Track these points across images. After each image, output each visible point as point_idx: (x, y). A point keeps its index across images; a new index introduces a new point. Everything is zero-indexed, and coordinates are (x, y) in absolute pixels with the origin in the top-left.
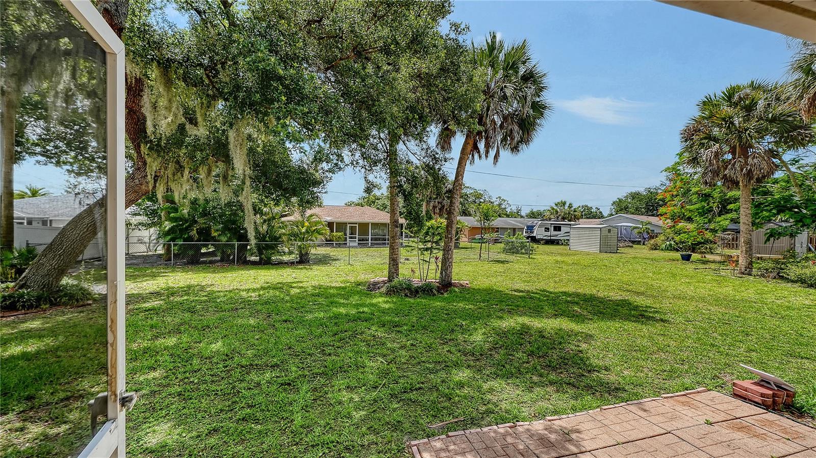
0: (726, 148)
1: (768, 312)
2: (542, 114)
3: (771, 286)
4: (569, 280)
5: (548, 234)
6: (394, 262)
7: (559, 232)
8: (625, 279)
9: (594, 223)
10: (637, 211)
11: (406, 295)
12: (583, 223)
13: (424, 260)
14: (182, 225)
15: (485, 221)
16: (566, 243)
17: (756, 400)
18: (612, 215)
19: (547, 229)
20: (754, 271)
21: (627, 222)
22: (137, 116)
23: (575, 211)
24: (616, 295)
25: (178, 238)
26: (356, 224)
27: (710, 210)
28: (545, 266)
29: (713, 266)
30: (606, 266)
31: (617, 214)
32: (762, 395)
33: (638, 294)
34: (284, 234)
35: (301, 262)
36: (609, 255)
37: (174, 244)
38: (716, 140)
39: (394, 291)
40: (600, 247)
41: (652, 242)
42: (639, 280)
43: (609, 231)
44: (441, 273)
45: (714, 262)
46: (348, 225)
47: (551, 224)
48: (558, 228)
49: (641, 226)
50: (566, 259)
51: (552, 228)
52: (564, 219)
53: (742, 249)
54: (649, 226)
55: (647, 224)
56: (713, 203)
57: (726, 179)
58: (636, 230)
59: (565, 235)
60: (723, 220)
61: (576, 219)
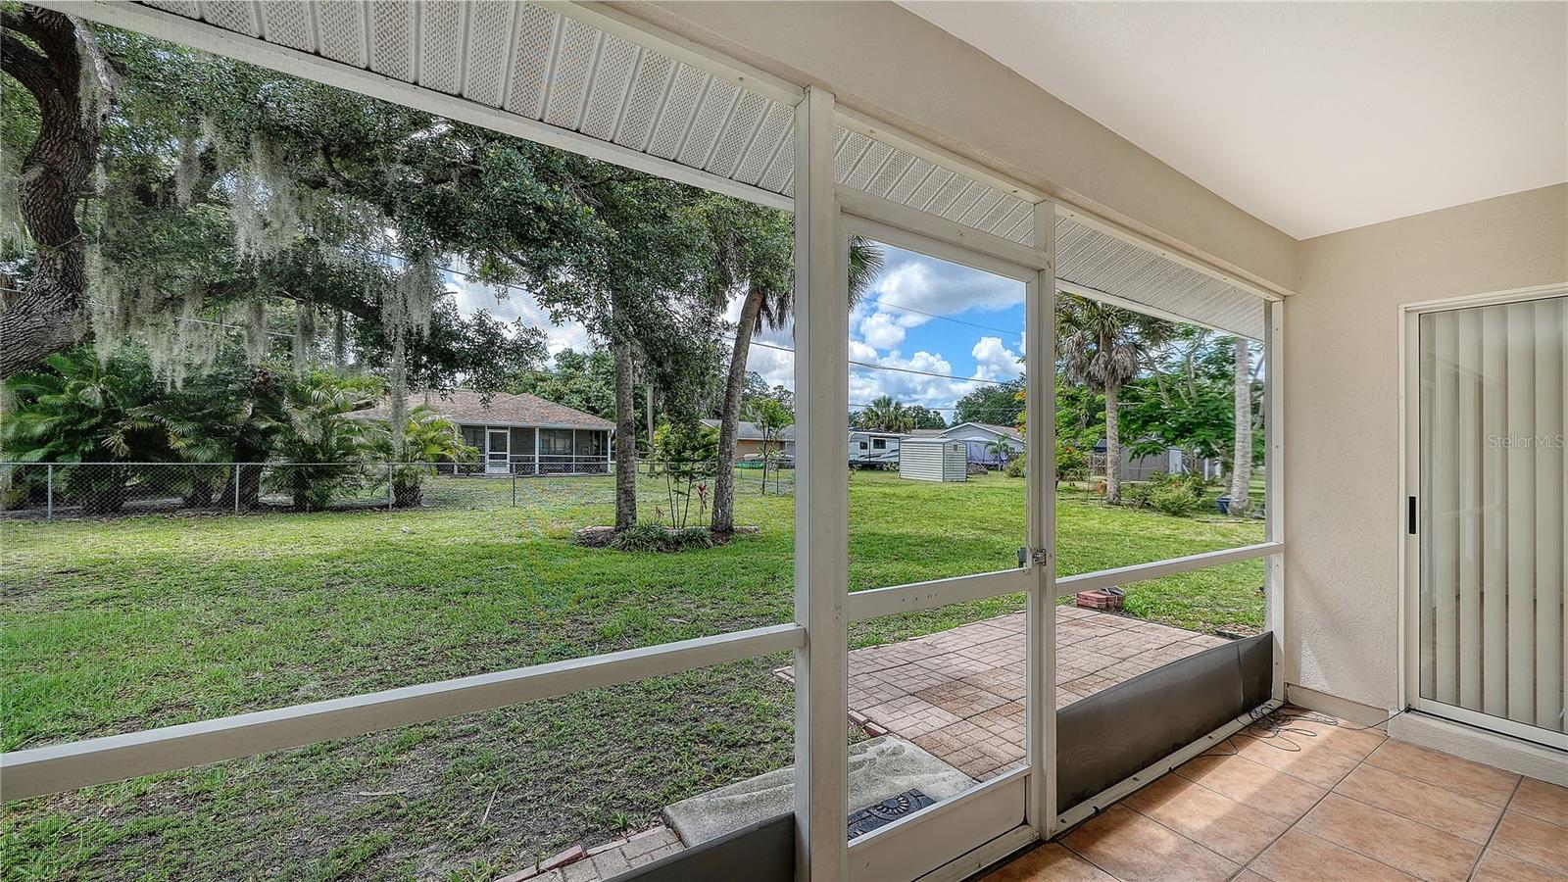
0: (1090, 337)
1: (1129, 544)
2: (864, 267)
3: (1137, 516)
4: (905, 520)
5: (866, 452)
6: (626, 496)
7: (883, 451)
8: (979, 514)
9: (934, 437)
10: (991, 420)
11: (659, 549)
12: (917, 436)
13: (679, 493)
14: (80, 421)
15: (771, 428)
16: (894, 468)
17: (1094, 606)
18: (956, 424)
19: (864, 446)
20: (1124, 500)
21: (980, 437)
22: (63, 182)
23: (904, 416)
24: (969, 534)
25: (62, 453)
26: (506, 428)
27: (1076, 419)
28: (868, 501)
29: (1080, 495)
30: (954, 499)
31: (964, 422)
32: (1098, 600)
33: (994, 532)
34: (362, 446)
35: (401, 504)
36: (956, 485)
37: (54, 467)
38: (1078, 325)
39: (635, 544)
40: (944, 473)
41: (1012, 466)
42: (996, 516)
43: (956, 447)
44: (715, 512)
45: (1083, 491)
46: (488, 432)
47: (871, 437)
48: (880, 444)
49: (998, 442)
50: (898, 491)
51: (872, 443)
52: (889, 428)
53: (1110, 471)
54: (1006, 441)
55: (1004, 438)
56: (1080, 410)
57: (1090, 377)
58: (990, 447)
59: (892, 454)
60: (1091, 434)
61: (907, 428)
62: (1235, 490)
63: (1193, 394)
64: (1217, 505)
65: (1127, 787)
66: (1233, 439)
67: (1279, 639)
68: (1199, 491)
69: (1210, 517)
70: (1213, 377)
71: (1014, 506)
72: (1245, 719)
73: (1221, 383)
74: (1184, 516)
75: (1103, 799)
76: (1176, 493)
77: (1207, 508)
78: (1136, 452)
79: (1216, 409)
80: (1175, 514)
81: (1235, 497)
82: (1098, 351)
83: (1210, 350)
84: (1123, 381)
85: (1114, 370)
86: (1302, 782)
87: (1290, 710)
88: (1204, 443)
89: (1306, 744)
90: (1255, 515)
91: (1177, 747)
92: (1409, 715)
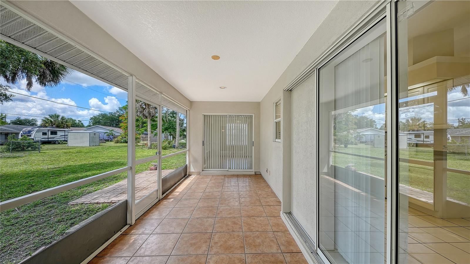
4: (81, 160)
5: (46, 137)
7: (56, 136)
9: (81, 130)
10: (105, 124)
12: (74, 130)
16: (63, 142)
18: (90, 126)
19: (45, 134)
20: (152, 147)
21: (102, 130)
23: (67, 122)
24: (109, 161)
27: (138, 126)
31: (93, 125)
36: (96, 147)
40: (90, 143)
41: (116, 139)
43: (94, 134)
45: (140, 146)
47: (48, 130)
48: (54, 133)
49: (109, 132)
50: (71, 151)
51: (50, 133)
52: (58, 127)
53: (149, 140)
54: (112, 132)
55: (111, 131)
56: (139, 123)
57: (144, 115)
58: (106, 134)
59: (60, 137)
60: (142, 130)
61: (68, 127)
62: (176, 143)
63: (168, 121)
64: (173, 146)
65: (170, 190)
66: (176, 131)
67: (188, 165)
68: (169, 144)
69: (172, 149)
70: (171, 117)
71: (121, 151)
72: (184, 178)
73: (173, 119)
74: (166, 150)
75: (167, 193)
76: (165, 144)
77: (171, 147)
78: (155, 135)
79: (173, 125)
80: (164, 149)
81: (176, 144)
82: (145, 108)
83: (171, 111)
84: (152, 117)
85: (150, 113)
86: (192, 183)
87: (190, 175)
88: (170, 132)
89: (192, 179)
90: (180, 148)
91: (176, 184)
92: (203, 172)
